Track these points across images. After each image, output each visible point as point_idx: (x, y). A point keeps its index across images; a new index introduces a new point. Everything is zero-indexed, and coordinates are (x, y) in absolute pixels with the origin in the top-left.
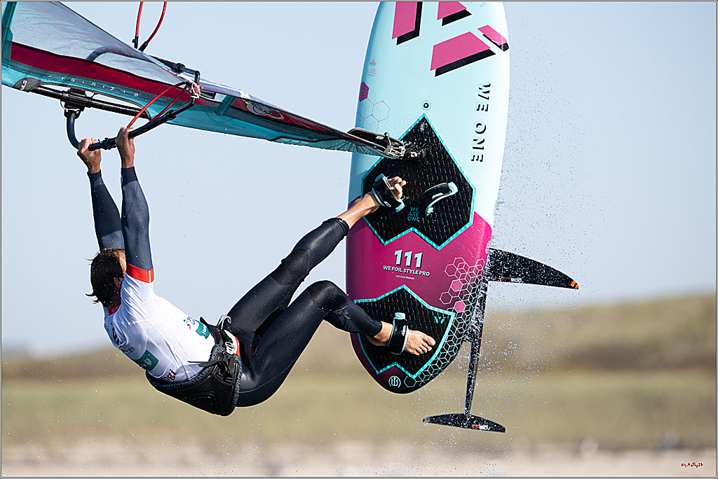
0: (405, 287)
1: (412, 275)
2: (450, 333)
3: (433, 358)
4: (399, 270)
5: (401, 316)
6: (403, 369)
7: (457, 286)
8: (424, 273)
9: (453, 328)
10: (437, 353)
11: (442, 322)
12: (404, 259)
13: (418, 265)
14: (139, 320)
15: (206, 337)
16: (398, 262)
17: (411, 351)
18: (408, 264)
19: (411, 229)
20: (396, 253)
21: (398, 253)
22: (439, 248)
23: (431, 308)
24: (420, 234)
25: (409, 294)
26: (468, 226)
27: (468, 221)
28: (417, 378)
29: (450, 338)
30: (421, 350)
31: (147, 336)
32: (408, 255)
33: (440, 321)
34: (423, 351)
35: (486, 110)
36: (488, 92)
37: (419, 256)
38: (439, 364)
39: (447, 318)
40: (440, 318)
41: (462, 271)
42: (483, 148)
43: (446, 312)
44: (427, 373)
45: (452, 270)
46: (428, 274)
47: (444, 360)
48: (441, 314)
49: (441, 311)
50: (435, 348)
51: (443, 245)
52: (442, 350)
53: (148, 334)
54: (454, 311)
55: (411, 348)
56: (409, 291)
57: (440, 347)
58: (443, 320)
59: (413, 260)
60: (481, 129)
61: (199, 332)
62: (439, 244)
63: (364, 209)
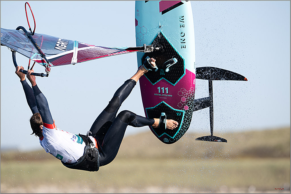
0: (164, 102)
1: (165, 97)
2: (184, 119)
3: (179, 130)
4: (160, 95)
5: (164, 114)
6: (168, 135)
7: (184, 99)
8: (170, 96)
9: (185, 117)
10: (180, 127)
11: (180, 115)
12: (161, 90)
13: (167, 93)
14: (52, 144)
15: (81, 144)
16: (159, 92)
17: (169, 128)
18: (163, 92)
19: (162, 78)
20: (158, 88)
21: (159, 88)
22: (174, 85)
23: (175, 110)
24: (166, 80)
25: (165, 105)
26: (184, 75)
27: (184, 73)
28: (174, 138)
29: (184, 121)
30: (173, 128)
31: (56, 149)
32: (163, 88)
33: (179, 114)
34: (174, 128)
35: (184, 27)
36: (183, 19)
37: (167, 89)
38: (182, 132)
39: (182, 113)
40: (179, 113)
41: (185, 93)
42: (185, 43)
43: (181, 111)
44: (178, 136)
45: (181, 93)
46: (172, 96)
47: (184, 130)
48: (179, 112)
49: (179, 110)
50: (179, 126)
51: (176, 84)
52: (182, 126)
53: (56, 148)
54: (184, 110)
55: (169, 127)
56: (165, 103)
57: (181, 125)
58: (180, 114)
59: (165, 91)
60: (183, 35)
61: (78, 142)
62: (174, 83)
63: (141, 73)
